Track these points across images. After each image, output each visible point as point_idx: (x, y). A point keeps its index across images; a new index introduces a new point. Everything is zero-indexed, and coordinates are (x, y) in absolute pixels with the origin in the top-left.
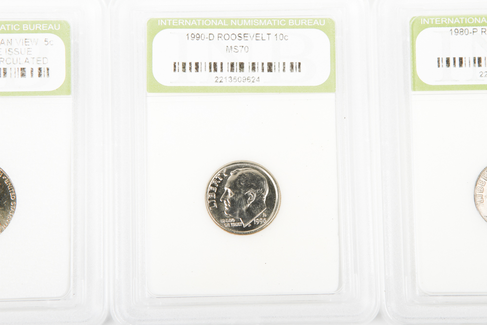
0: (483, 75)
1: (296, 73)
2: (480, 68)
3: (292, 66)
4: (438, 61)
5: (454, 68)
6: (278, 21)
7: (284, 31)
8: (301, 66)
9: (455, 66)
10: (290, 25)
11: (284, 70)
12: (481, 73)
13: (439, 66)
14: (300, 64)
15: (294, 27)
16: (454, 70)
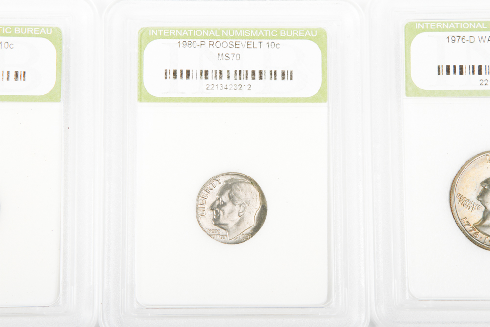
0: (210, 88)
1: (20, 82)
2: (207, 80)
3: (17, 75)
4: (166, 73)
5: (181, 80)
6: (4, 28)
7: (10, 39)
8: (26, 75)
9: (182, 78)
10: (16, 33)
11: (8, 79)
12: (208, 86)
13: (166, 78)
14: (24, 73)
15: (20, 35)
16: (181, 82)
